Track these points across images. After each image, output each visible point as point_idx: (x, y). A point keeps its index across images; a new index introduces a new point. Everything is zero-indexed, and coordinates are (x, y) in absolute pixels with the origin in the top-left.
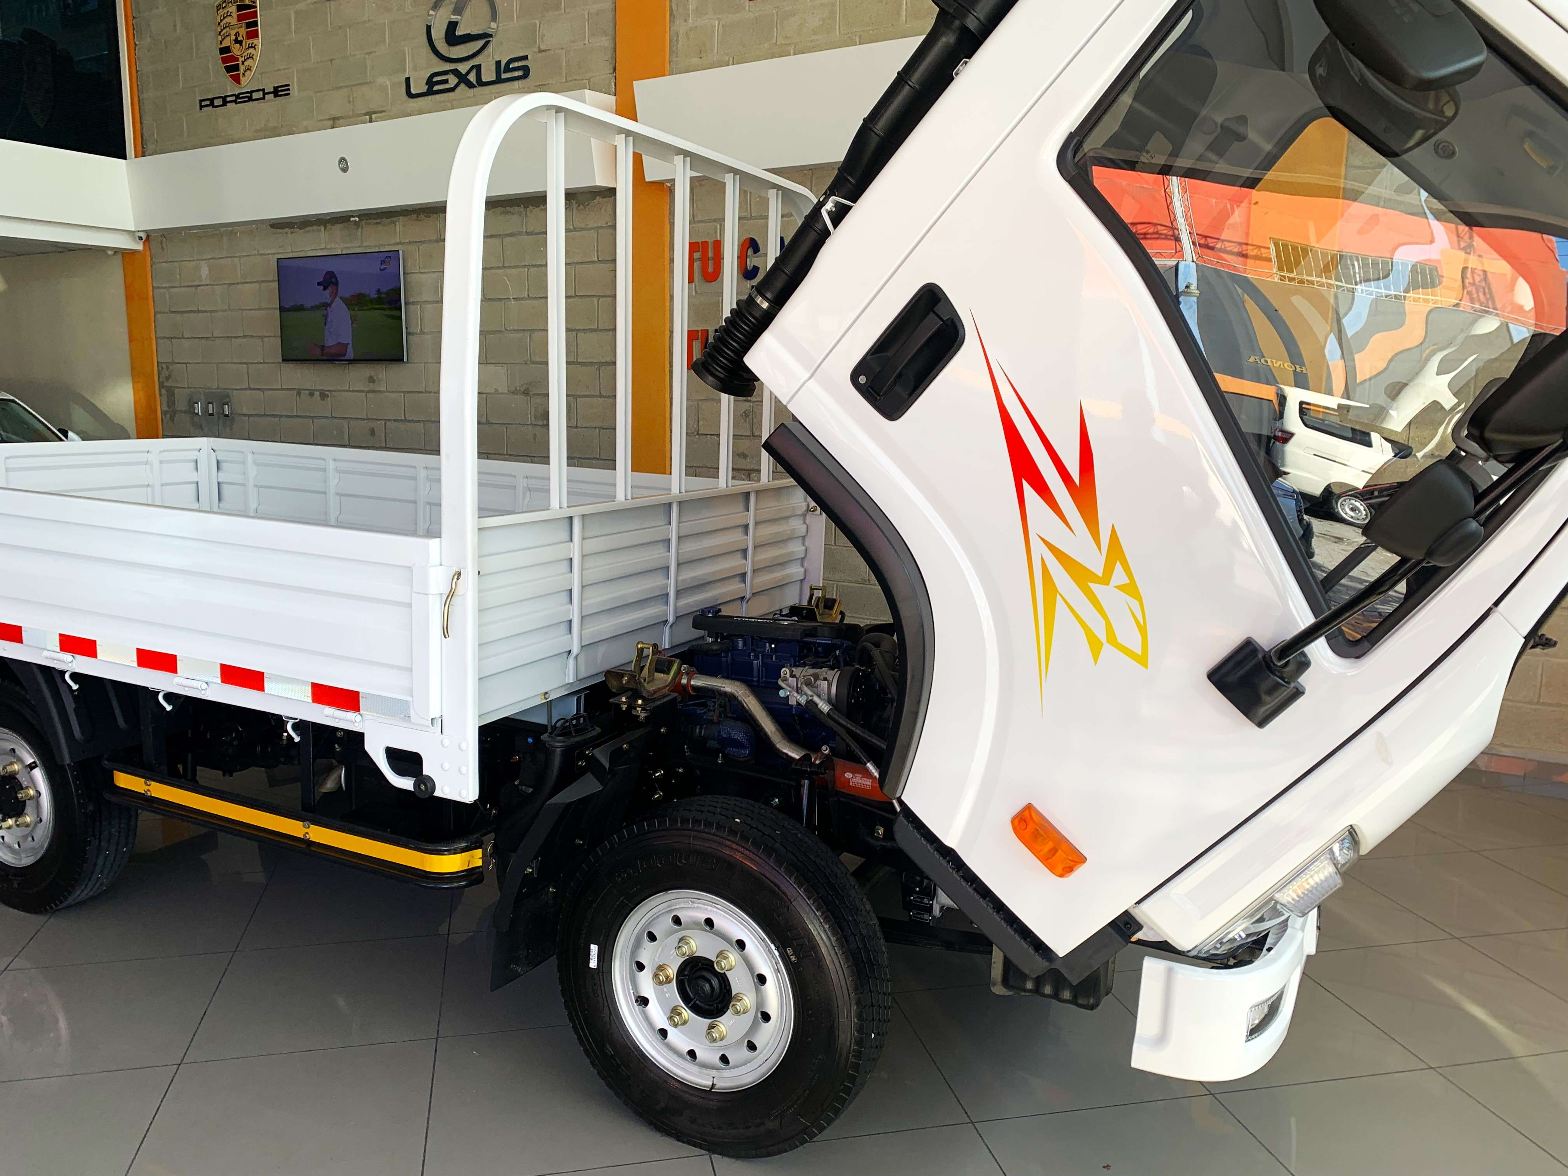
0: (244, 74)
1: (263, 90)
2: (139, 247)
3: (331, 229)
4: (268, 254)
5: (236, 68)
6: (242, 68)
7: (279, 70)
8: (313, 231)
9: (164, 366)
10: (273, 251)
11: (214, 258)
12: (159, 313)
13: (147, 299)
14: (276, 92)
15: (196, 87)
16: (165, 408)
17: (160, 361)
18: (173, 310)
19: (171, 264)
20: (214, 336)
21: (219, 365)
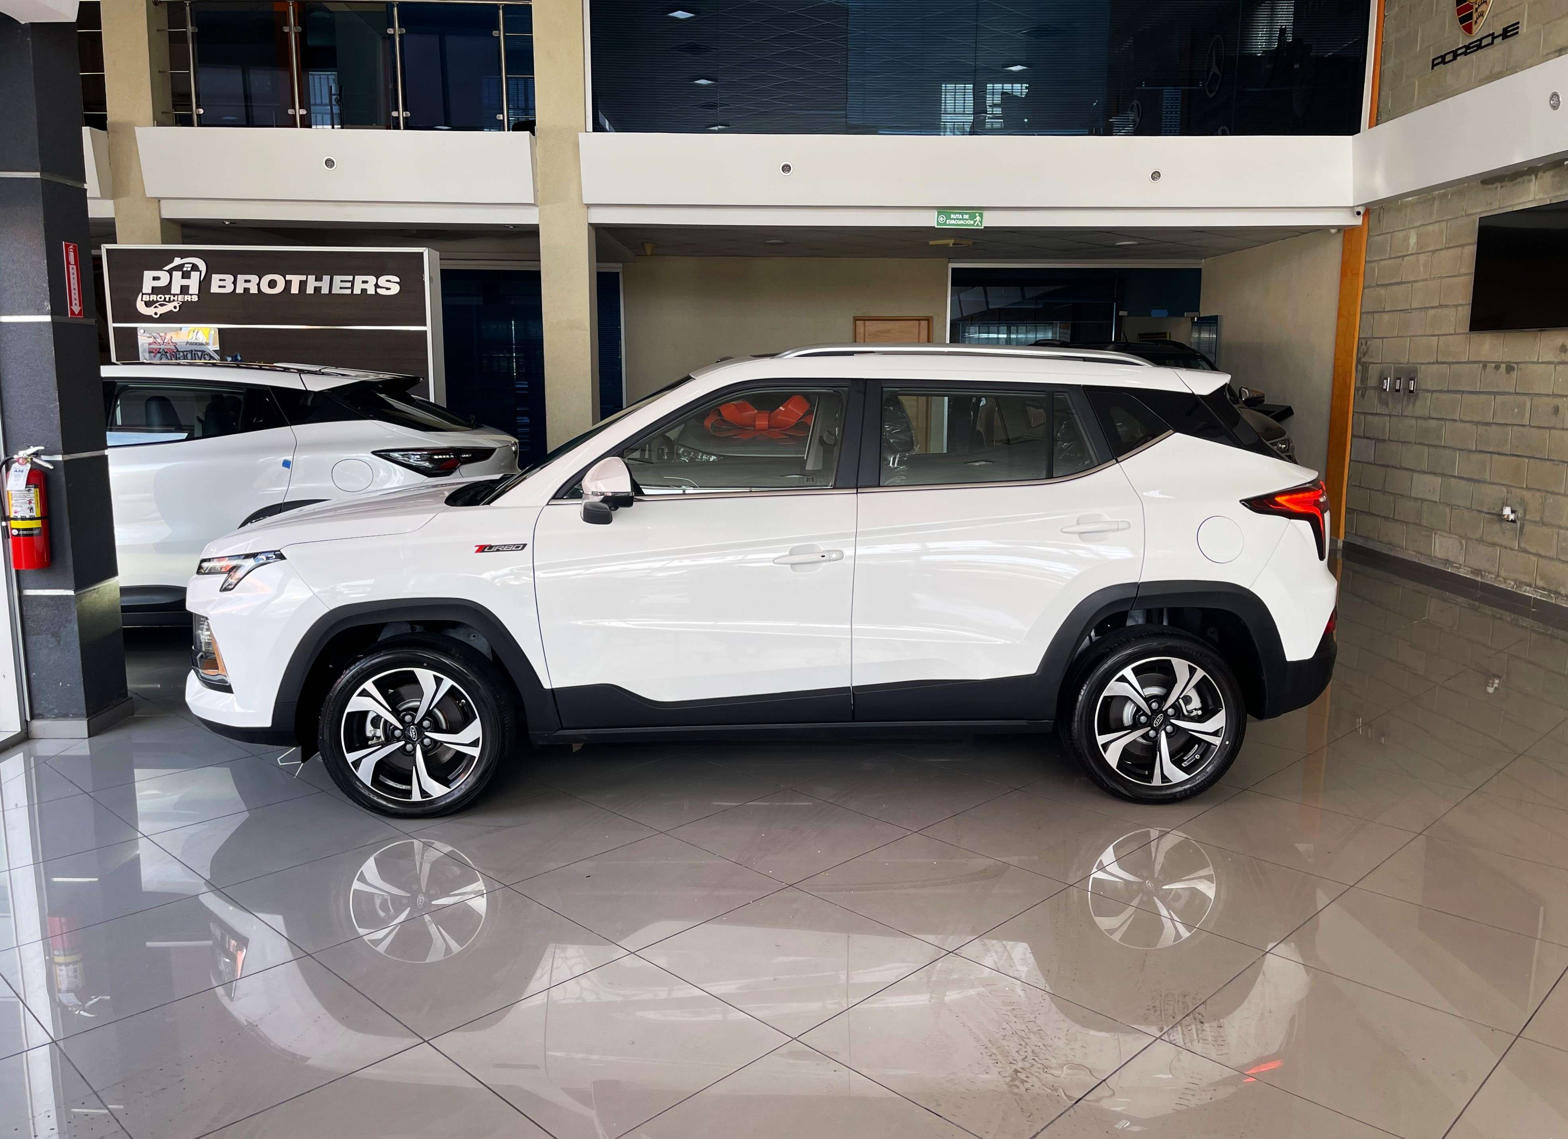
0: (1476, 22)
1: (1493, 34)
2: (1358, 221)
3: (1543, 176)
5: (1471, 16)
6: (1475, 16)
7: (1512, 8)
8: (1524, 181)
9: (1363, 341)
10: (1479, 210)
11: (1423, 225)
12: (1367, 287)
13: (1359, 273)
14: (1505, 34)
15: (1431, 46)
16: (1359, 385)
17: (1361, 336)
18: (1379, 283)
19: (1385, 235)
20: (1412, 308)
21: (1412, 338)
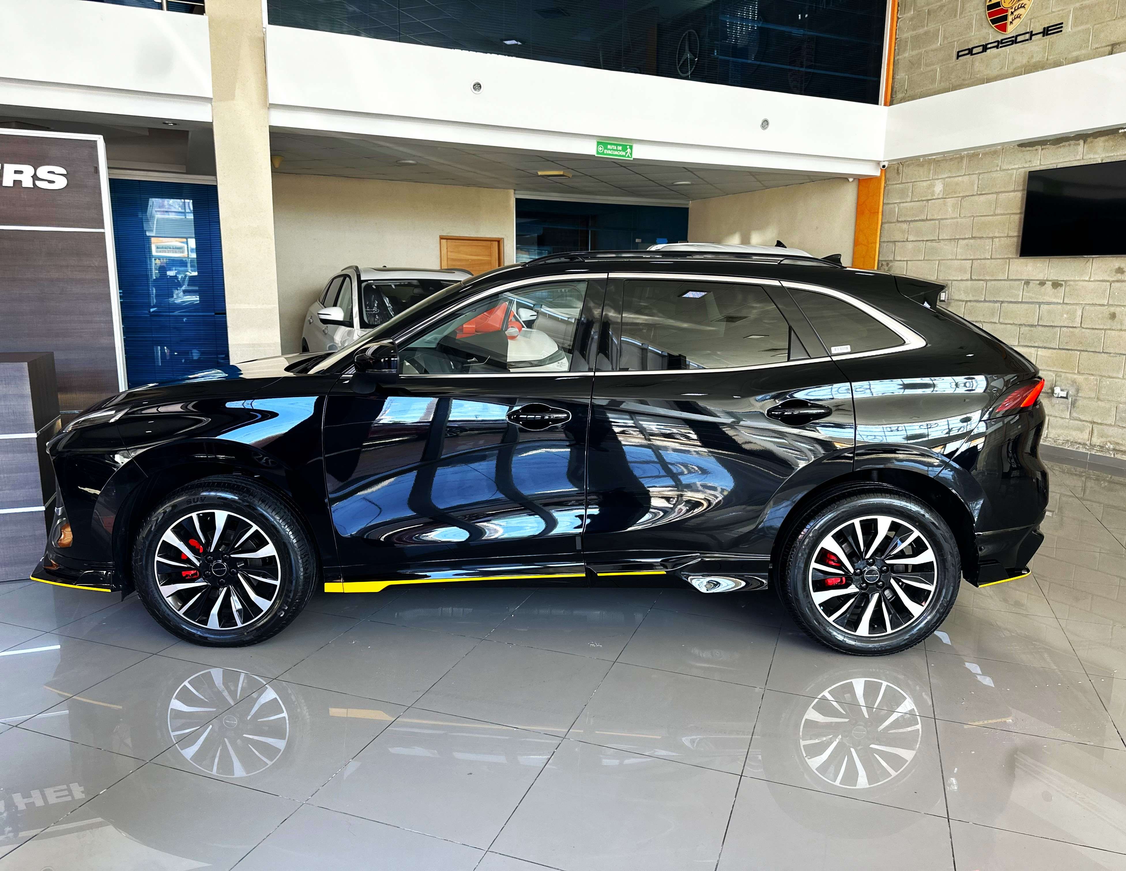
0: (1011, 23)
1: (1032, 32)
2: (877, 173)
3: (1092, 142)
4: (1012, 169)
5: (1005, 18)
6: (1010, 18)
7: (1054, 12)
8: (1069, 145)
9: (884, 263)
10: (1017, 166)
11: (950, 177)
12: (885, 223)
13: (878, 213)
14: (1046, 32)
15: (954, 41)
17: (881, 259)
18: (900, 220)
19: (906, 184)
20: (940, 238)
21: (941, 261)
